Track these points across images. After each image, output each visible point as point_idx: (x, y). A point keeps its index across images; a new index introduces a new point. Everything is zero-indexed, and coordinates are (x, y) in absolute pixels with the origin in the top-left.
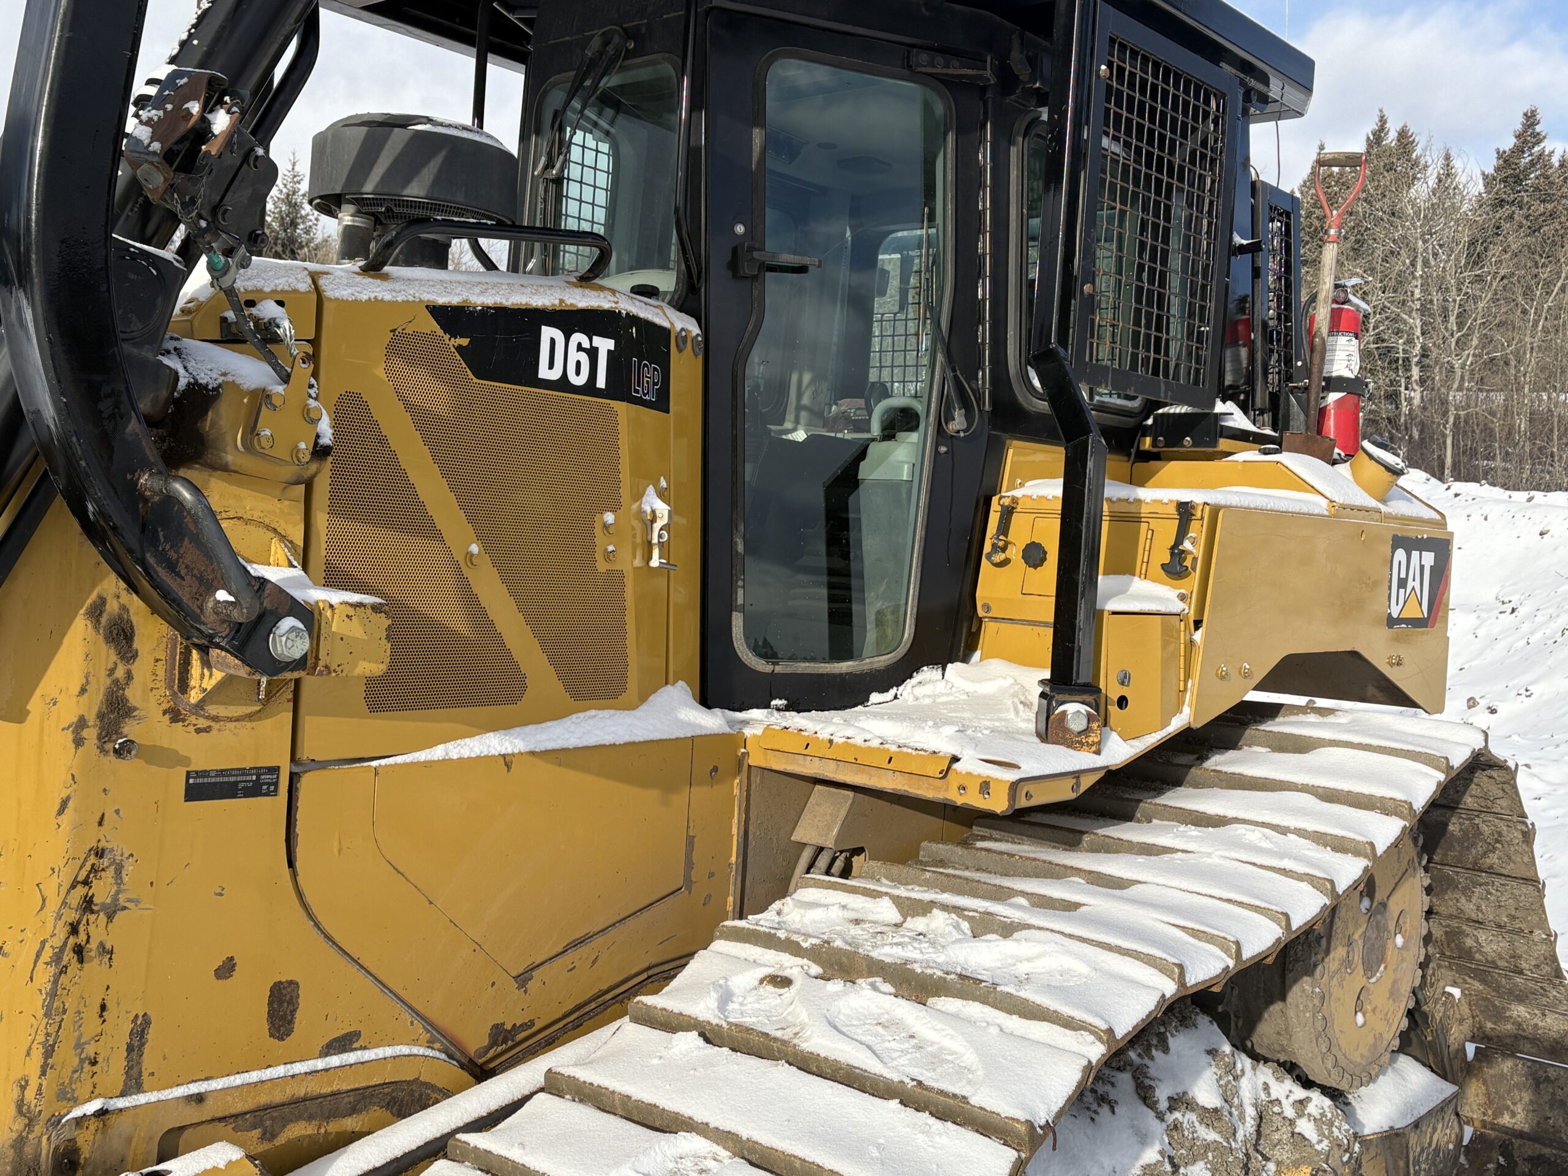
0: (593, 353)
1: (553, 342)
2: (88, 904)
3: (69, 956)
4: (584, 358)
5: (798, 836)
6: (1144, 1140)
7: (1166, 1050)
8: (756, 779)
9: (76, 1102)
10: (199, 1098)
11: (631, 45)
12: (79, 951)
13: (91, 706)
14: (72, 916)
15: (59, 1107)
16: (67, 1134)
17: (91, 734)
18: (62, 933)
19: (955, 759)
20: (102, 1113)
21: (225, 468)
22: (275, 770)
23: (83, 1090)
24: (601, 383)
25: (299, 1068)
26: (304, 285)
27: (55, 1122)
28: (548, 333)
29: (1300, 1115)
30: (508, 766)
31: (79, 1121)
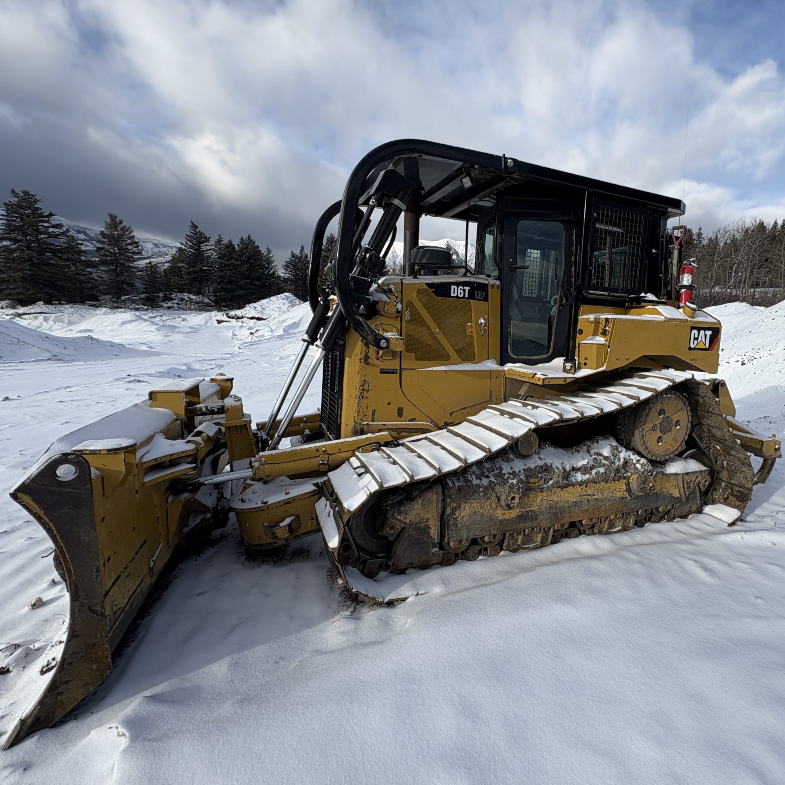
0: (464, 290)
1: (454, 289)
2: (363, 389)
3: (361, 397)
4: (462, 292)
5: (519, 393)
6: (584, 459)
7: (598, 443)
8: (508, 380)
9: (363, 422)
10: (385, 425)
11: (492, 221)
12: (362, 397)
13: (363, 356)
14: (361, 391)
15: (360, 422)
16: (362, 426)
17: (362, 361)
18: (359, 394)
19: (535, 374)
20: (367, 424)
21: (382, 315)
22: (397, 369)
23: (365, 420)
24: (467, 296)
25: (404, 423)
26: (399, 281)
27: (360, 424)
28: (453, 287)
29: (637, 463)
30: (446, 373)
31: (364, 425)
